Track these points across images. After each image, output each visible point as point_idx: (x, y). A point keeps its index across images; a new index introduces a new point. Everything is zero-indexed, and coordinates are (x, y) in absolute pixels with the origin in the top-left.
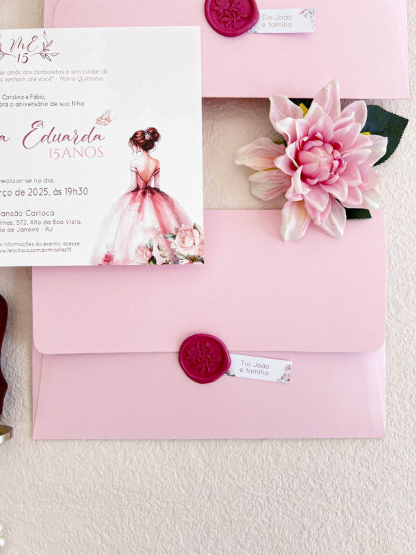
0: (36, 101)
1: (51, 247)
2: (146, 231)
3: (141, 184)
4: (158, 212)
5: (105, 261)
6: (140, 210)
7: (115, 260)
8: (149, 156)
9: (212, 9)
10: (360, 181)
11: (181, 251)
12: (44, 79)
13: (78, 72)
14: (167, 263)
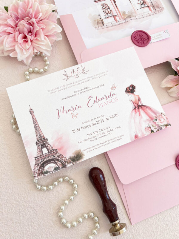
0: (87, 89)
1: (114, 140)
2: (145, 121)
3: (136, 105)
4: (146, 113)
5: (136, 138)
6: (140, 115)
8: (135, 95)
9: (134, 40)
11: (160, 124)
12: (87, 81)
13: (98, 74)
14: (158, 130)
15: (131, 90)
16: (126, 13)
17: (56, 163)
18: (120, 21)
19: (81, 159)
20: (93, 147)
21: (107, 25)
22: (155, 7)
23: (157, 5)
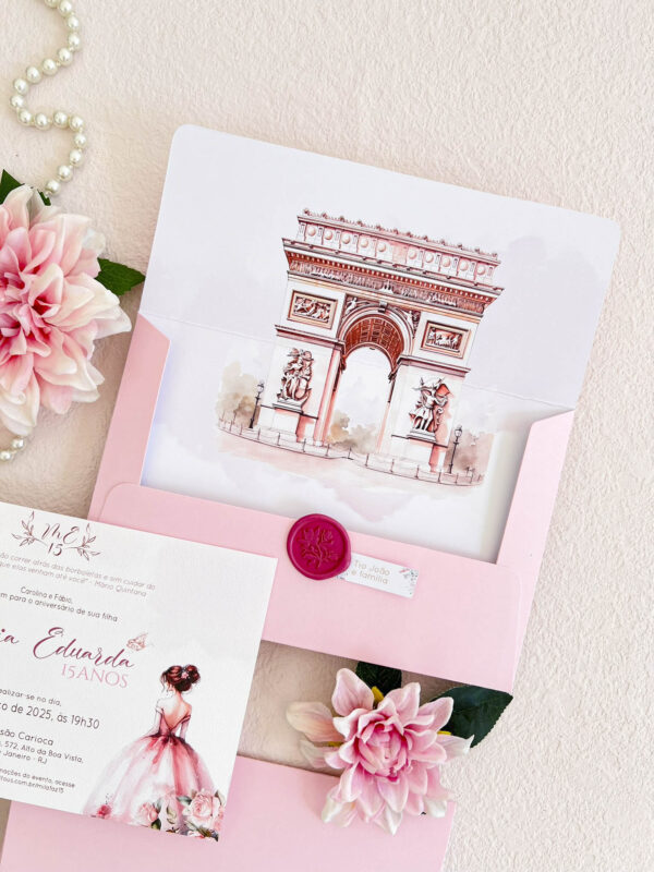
0: (61, 603)
1: (40, 783)
2: (157, 787)
3: (165, 729)
4: (176, 767)
5: (100, 813)
6: (156, 760)
7: (112, 814)
8: (181, 699)
10: (424, 790)
12: (77, 580)
13: (118, 579)
14: (173, 831)
15: (182, 679)
16: (349, 429)
21: (263, 432)
22: (457, 459)
23: (469, 454)
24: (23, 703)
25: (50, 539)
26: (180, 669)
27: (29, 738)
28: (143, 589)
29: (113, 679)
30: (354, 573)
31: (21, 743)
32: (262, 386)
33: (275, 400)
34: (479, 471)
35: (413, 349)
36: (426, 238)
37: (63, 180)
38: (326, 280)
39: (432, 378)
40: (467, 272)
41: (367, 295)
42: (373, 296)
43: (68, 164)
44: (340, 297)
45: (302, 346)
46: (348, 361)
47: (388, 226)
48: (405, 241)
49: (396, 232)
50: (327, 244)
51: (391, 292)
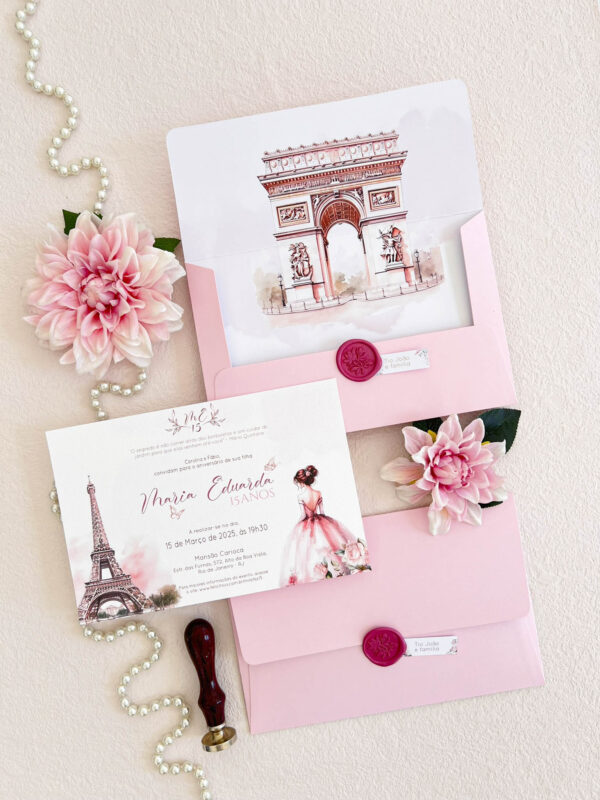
0: (213, 460)
1: (245, 579)
2: (319, 551)
3: (309, 513)
4: (327, 534)
5: (291, 582)
6: (312, 535)
7: (298, 580)
8: (312, 490)
9: (342, 361)
10: (488, 483)
11: (350, 563)
12: (217, 442)
13: (243, 431)
14: (341, 575)
15: (307, 477)
16: (346, 281)
17: (123, 602)
18: (325, 299)
19: (173, 603)
20: (202, 584)
21: (293, 305)
22: (422, 272)
23: (429, 266)
24: (215, 532)
25: (190, 423)
26: (304, 471)
27: (227, 553)
28: (261, 430)
29: (264, 494)
30: (387, 367)
31: (223, 558)
32: (281, 276)
33: (292, 282)
34: (440, 274)
35: (366, 213)
36: (346, 139)
37: (103, 201)
38: (295, 192)
39: (386, 227)
40: (380, 150)
41: (324, 190)
42: (328, 190)
43: (102, 189)
44: (307, 198)
45: (295, 241)
46: (328, 238)
47: (320, 141)
48: (334, 146)
49: (327, 143)
50: (287, 169)
51: (338, 182)
